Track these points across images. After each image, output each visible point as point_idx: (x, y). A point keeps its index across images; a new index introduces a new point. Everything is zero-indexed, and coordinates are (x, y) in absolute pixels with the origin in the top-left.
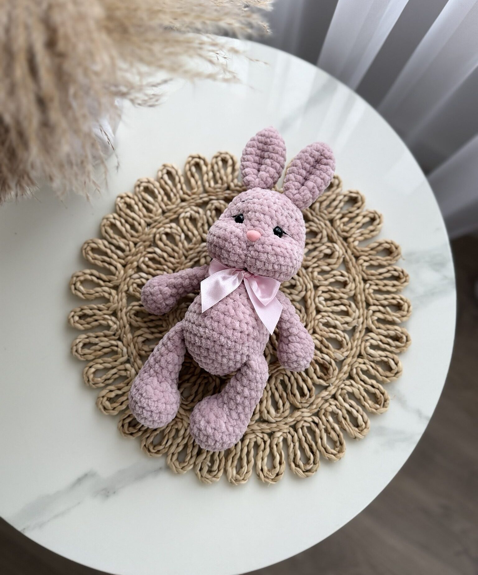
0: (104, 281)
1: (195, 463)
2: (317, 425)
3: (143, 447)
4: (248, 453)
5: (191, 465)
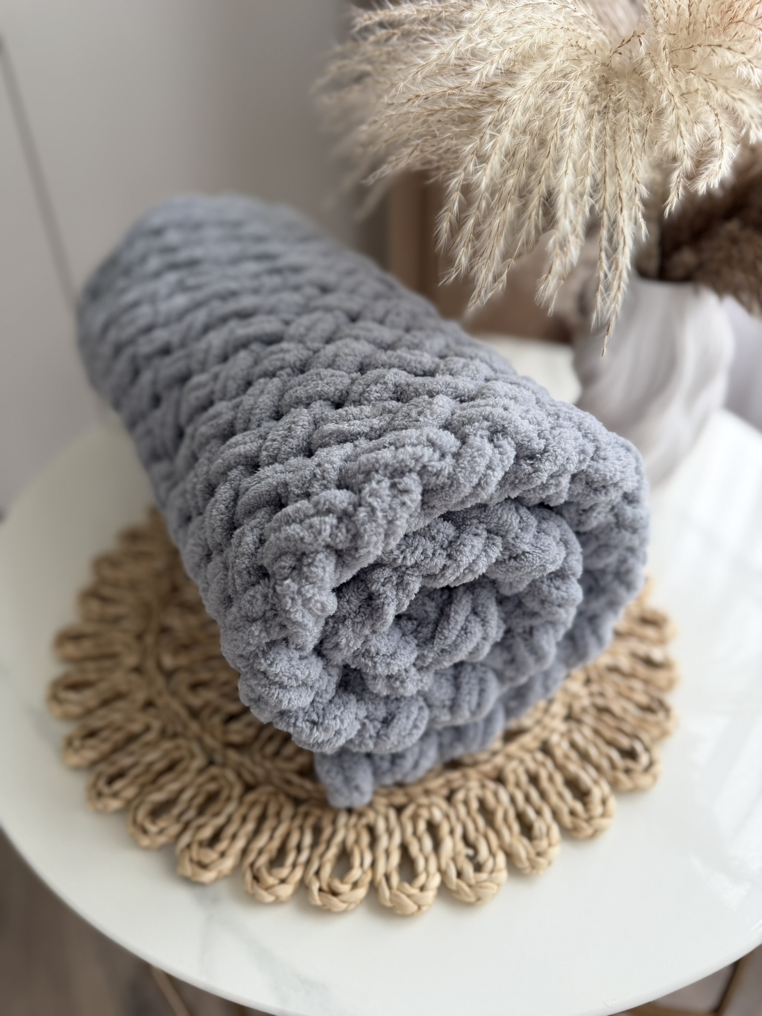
1: (440, 870)
2: (602, 695)
3: (320, 895)
4: (527, 799)
5: (434, 875)
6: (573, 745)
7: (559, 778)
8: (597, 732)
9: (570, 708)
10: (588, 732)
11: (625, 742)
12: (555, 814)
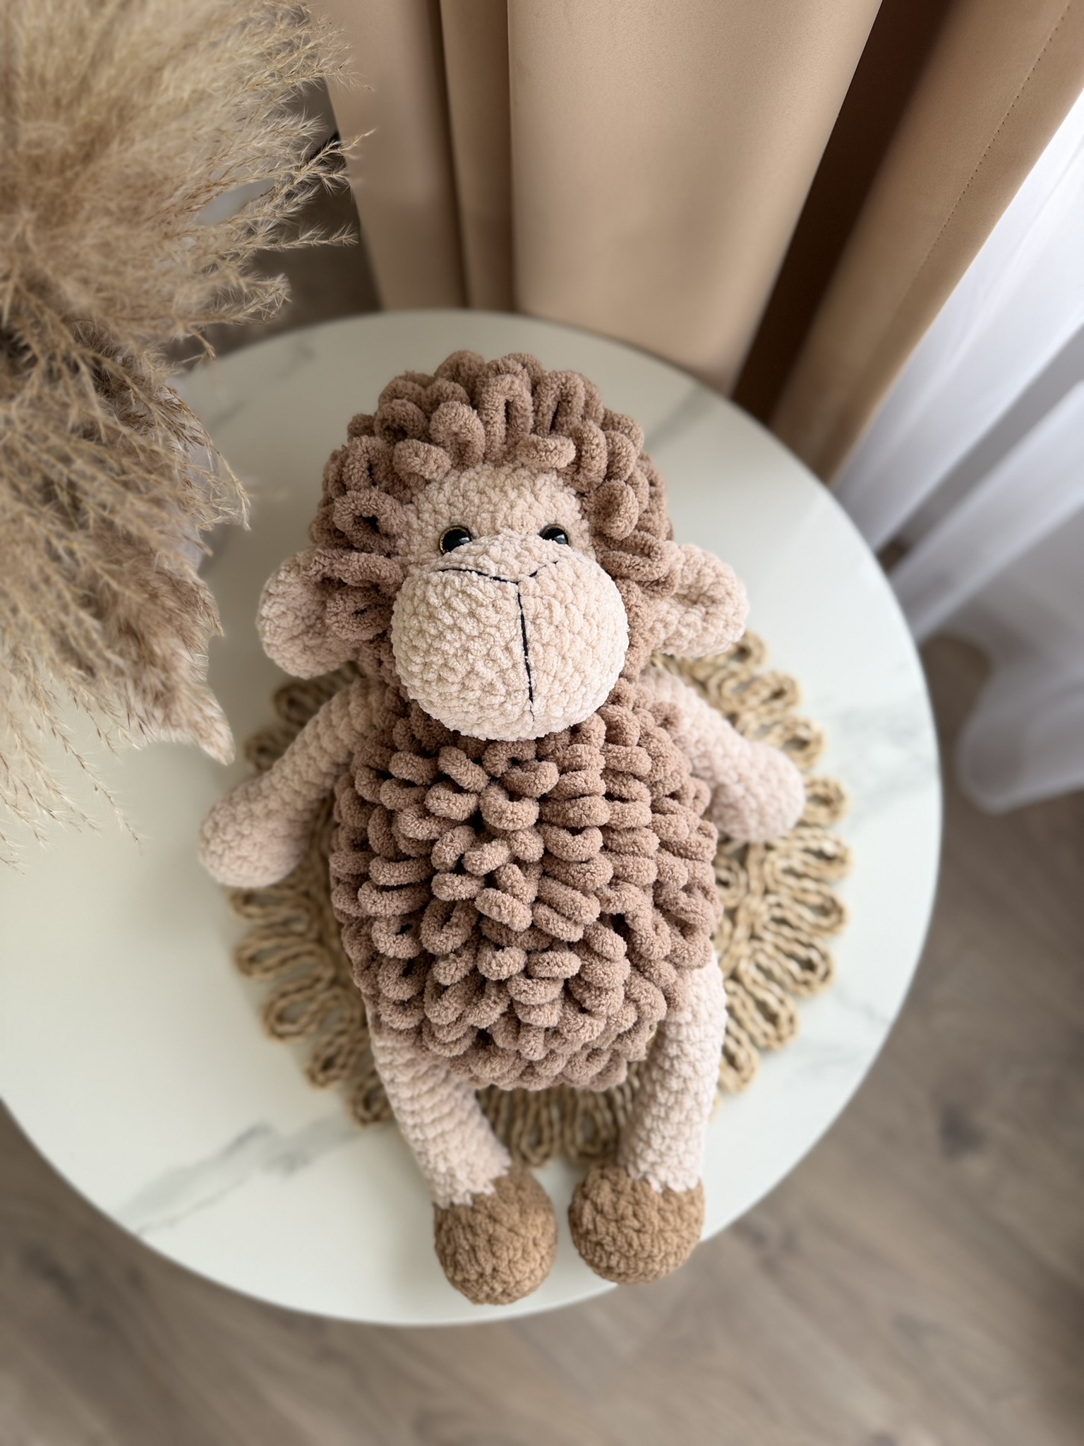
0: (310, 987)
2: (779, 905)
6: (759, 967)
7: (750, 1004)
8: (777, 948)
9: (752, 927)
10: (770, 949)
11: (802, 952)
12: (752, 1040)
